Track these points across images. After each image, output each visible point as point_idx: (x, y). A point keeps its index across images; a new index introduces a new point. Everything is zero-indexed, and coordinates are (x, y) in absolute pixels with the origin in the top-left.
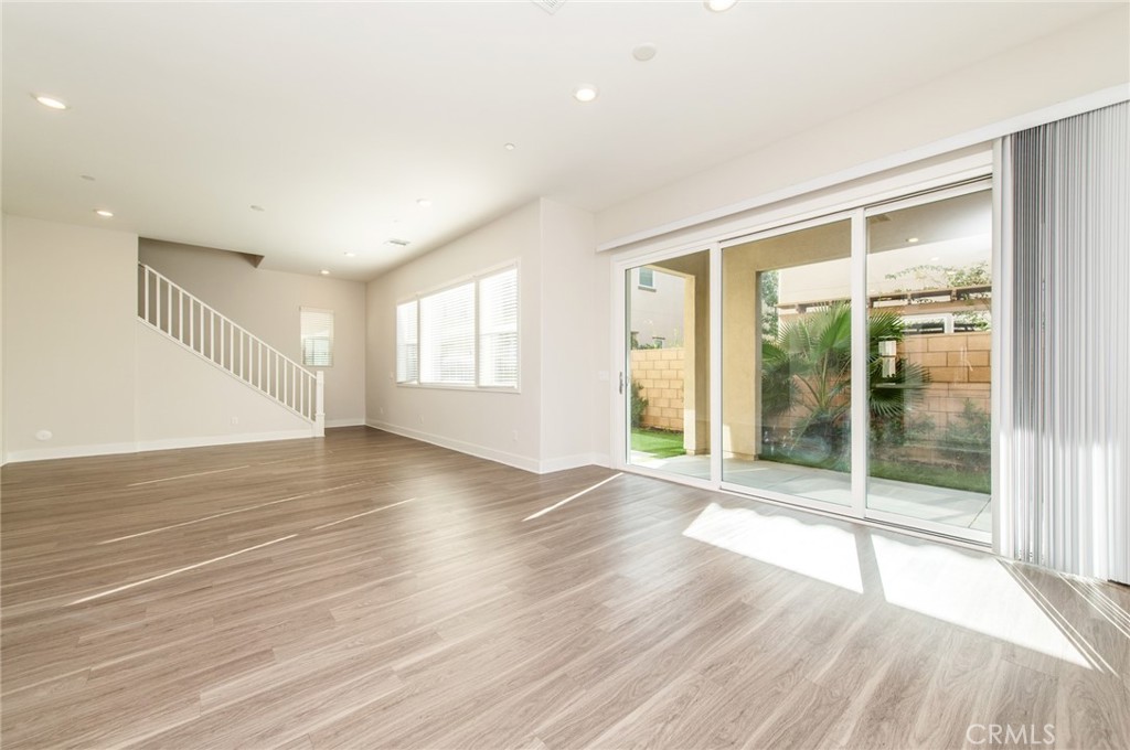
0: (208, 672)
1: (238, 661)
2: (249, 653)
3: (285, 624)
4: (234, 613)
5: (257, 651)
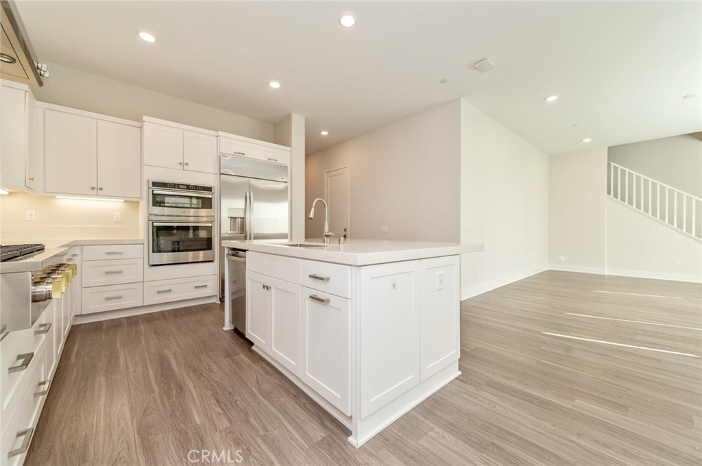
0: (585, 393)
1: (604, 399)
2: (613, 400)
3: (647, 401)
4: (616, 376)
5: (618, 402)
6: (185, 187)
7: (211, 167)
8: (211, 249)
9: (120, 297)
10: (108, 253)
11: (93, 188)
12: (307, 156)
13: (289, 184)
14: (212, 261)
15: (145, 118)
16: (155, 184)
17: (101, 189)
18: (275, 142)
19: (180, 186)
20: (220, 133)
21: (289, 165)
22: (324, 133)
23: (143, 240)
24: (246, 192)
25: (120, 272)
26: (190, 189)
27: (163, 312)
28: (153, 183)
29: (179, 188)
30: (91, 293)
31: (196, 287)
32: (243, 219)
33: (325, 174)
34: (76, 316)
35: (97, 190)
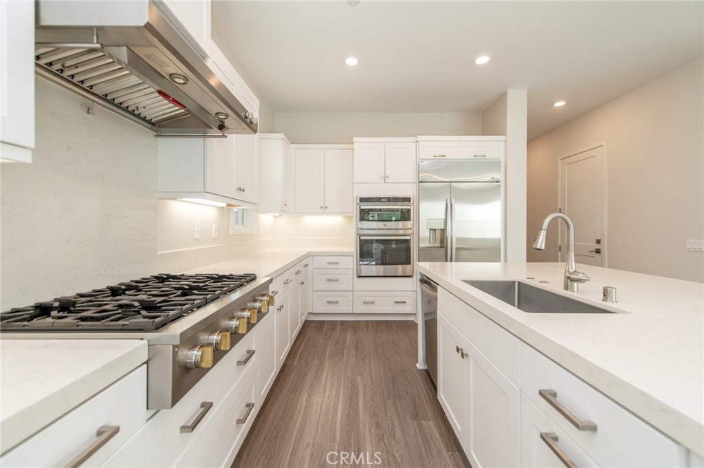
6: (386, 200)
7: (411, 177)
8: (410, 264)
9: (337, 302)
10: (329, 263)
11: (322, 207)
12: (529, 142)
13: (502, 183)
14: (411, 276)
15: (355, 139)
16: (362, 200)
17: (326, 207)
18: (484, 134)
19: (382, 200)
20: (419, 138)
21: (502, 160)
22: (560, 104)
23: (353, 253)
24: (447, 200)
25: (337, 280)
26: (390, 201)
27: (367, 322)
28: (360, 199)
29: (381, 201)
30: (319, 296)
31: (396, 302)
32: (443, 231)
33: (560, 161)
34: (309, 313)
35: (324, 209)
